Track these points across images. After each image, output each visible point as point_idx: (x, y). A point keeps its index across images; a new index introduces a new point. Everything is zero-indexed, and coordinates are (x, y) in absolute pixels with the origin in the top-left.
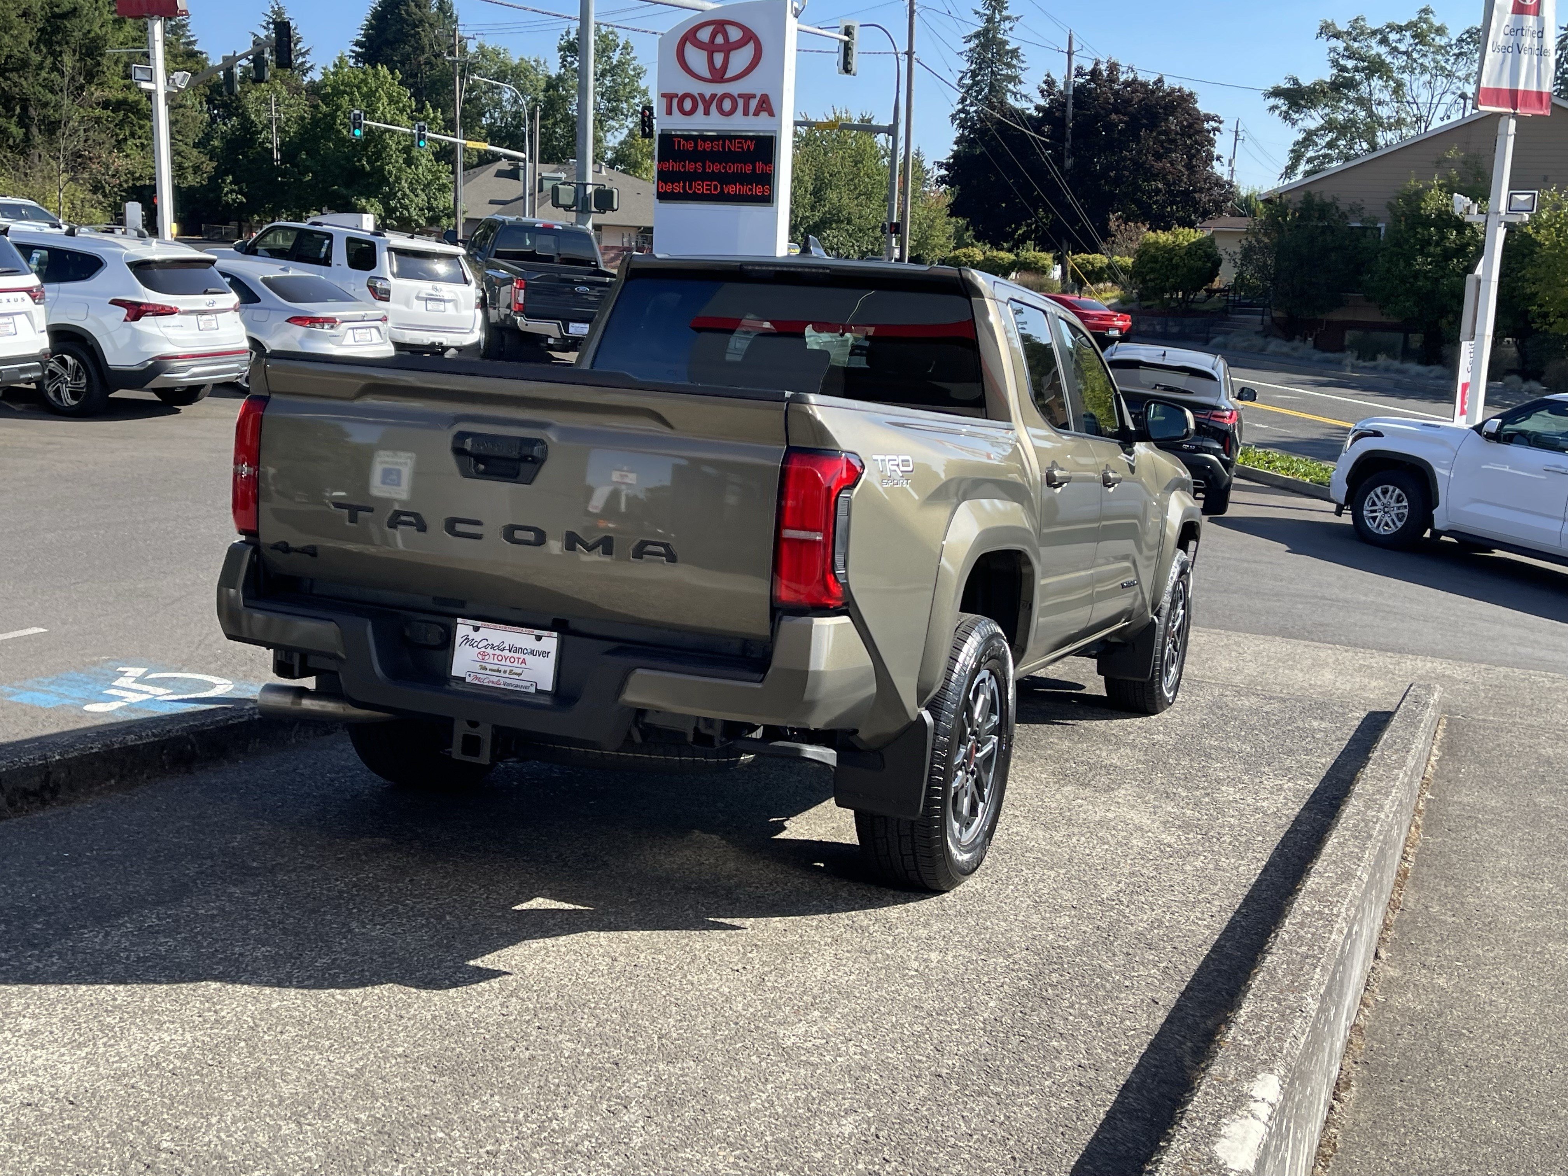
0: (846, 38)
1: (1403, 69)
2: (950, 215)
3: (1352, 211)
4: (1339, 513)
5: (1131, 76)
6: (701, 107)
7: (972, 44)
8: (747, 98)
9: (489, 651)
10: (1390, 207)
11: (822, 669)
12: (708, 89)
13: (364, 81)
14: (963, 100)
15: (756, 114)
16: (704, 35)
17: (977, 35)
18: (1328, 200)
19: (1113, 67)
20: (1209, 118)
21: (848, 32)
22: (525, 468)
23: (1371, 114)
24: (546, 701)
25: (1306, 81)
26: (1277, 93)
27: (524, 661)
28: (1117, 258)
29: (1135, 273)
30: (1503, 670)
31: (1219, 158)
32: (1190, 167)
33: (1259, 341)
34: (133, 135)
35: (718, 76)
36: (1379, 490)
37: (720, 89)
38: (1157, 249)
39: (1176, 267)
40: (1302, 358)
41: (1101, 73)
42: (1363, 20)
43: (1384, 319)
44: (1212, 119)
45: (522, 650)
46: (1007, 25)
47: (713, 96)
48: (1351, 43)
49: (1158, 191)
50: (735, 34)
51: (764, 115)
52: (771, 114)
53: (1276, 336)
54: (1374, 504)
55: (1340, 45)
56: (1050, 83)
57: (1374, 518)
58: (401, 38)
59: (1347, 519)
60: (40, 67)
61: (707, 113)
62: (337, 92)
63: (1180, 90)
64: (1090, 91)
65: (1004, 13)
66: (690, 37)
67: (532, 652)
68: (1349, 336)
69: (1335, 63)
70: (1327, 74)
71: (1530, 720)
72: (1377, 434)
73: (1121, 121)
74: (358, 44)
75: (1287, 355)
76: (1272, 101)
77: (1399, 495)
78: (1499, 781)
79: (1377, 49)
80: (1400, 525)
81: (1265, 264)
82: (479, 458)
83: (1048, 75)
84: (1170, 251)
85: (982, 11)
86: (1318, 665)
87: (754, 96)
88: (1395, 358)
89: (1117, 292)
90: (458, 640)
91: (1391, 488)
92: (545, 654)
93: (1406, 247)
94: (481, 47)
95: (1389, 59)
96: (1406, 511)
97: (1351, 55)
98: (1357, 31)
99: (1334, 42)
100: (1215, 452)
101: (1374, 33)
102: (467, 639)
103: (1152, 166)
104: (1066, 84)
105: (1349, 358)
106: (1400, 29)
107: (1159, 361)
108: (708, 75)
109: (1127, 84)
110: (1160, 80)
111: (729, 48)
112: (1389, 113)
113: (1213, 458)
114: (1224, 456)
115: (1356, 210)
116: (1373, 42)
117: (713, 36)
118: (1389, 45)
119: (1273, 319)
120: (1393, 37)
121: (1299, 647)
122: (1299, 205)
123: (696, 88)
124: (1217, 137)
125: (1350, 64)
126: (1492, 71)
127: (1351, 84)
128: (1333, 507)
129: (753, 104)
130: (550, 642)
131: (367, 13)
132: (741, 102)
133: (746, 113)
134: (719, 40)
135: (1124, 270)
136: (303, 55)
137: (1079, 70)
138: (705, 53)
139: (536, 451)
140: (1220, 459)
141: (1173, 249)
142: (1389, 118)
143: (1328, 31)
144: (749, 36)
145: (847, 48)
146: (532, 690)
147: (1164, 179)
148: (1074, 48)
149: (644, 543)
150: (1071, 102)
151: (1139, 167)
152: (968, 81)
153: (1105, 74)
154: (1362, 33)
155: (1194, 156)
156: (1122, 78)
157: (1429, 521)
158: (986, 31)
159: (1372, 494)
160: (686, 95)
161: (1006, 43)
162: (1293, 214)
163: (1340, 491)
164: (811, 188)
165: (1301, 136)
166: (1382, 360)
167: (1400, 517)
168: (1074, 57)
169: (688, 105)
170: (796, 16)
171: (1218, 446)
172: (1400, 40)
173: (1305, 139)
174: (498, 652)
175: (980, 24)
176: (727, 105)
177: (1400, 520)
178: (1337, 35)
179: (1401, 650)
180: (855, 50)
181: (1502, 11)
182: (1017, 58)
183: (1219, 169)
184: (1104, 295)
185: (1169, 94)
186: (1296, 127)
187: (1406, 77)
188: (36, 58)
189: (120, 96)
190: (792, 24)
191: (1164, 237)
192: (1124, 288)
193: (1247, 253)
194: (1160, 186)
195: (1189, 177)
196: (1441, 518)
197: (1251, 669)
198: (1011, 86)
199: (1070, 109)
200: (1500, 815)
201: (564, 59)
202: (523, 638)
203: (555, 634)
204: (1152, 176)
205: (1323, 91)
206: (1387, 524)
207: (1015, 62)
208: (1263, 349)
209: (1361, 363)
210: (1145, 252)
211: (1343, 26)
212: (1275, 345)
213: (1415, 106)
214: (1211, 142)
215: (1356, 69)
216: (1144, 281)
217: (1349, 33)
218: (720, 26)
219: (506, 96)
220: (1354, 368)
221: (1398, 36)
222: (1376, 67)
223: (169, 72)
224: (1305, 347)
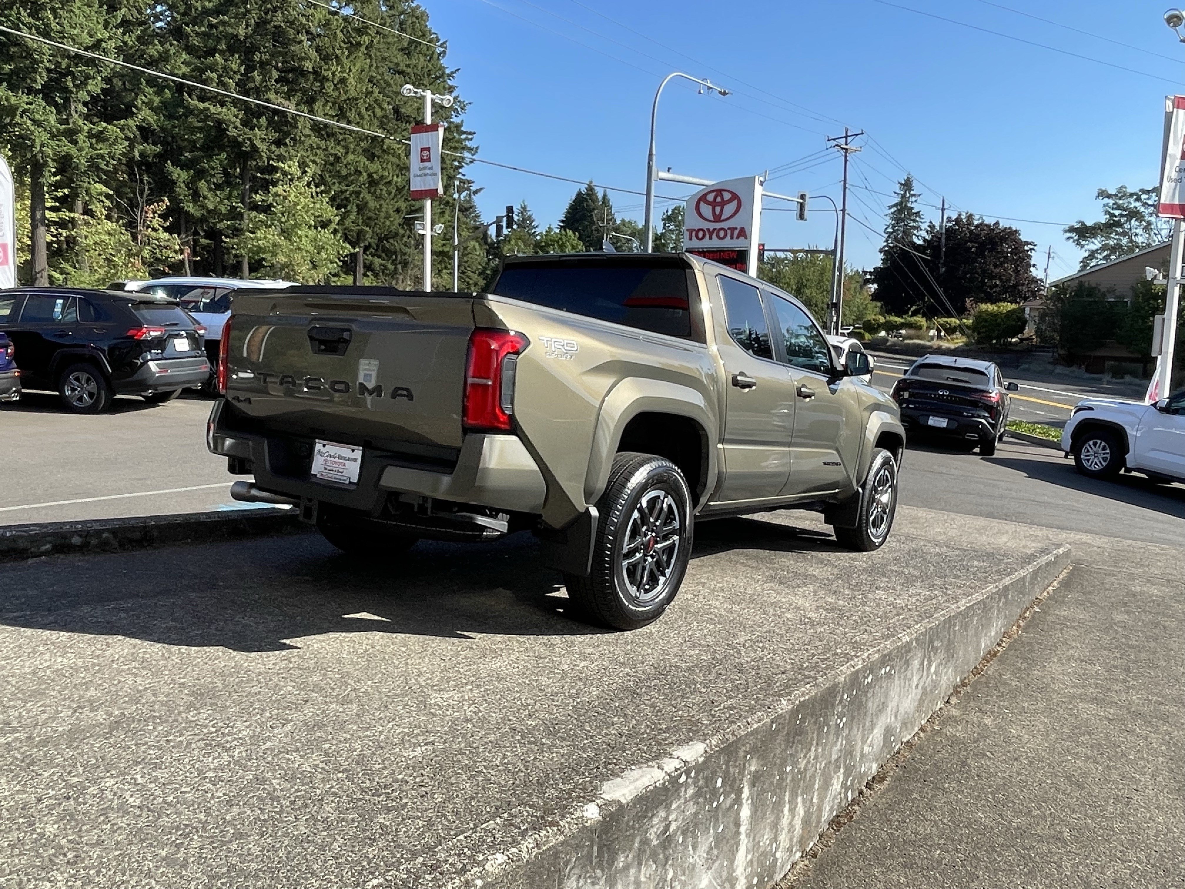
0: (801, 201)
1: (1151, 214)
2: (872, 300)
3: (1108, 291)
4: (1066, 457)
5: (980, 221)
6: (707, 236)
7: (893, 210)
8: (733, 229)
9: (329, 458)
10: (1133, 289)
11: (491, 466)
12: (712, 226)
13: (561, 239)
14: (887, 241)
15: (738, 238)
16: (710, 198)
17: (895, 205)
18: (1094, 285)
19: (970, 217)
20: (1027, 243)
21: (803, 197)
22: (340, 346)
23: (1131, 241)
24: (352, 488)
25: (1089, 224)
26: (1072, 230)
27: (344, 465)
28: (964, 321)
29: (974, 328)
30: (1129, 542)
31: (1034, 266)
32: (1017, 272)
33: (1050, 367)
34: (446, 268)
35: (717, 219)
36: (1091, 443)
37: (718, 226)
38: (987, 315)
39: (999, 325)
40: (1076, 377)
41: (962, 220)
42: (1125, 188)
43: (1130, 355)
44: (1030, 244)
45: (344, 458)
46: (913, 199)
47: (714, 229)
48: (1118, 201)
49: (996, 285)
50: (727, 196)
51: (742, 238)
52: (746, 238)
53: (1061, 364)
54: (1088, 451)
55: (1111, 202)
56: (932, 226)
57: (1088, 460)
58: (584, 218)
59: (1071, 461)
60: (403, 236)
61: (711, 238)
62: (548, 245)
63: (1010, 228)
64: (956, 230)
65: (912, 192)
66: (703, 198)
67: (349, 459)
68: (1108, 364)
69: (1107, 212)
70: (1103, 219)
71: (1134, 570)
72: (1090, 409)
73: (973, 247)
74: (562, 221)
75: (1066, 375)
76: (1068, 235)
77: (1104, 446)
78: (1092, 604)
79: (1134, 204)
80: (1104, 464)
81: (1054, 324)
82: (321, 342)
83: (931, 222)
84: (994, 315)
85: (898, 192)
86: (1000, 533)
87: (736, 229)
88: (1136, 377)
89: (964, 339)
90: (316, 452)
91: (1099, 442)
92: (355, 460)
93: (1143, 312)
94: (623, 220)
95: (1142, 209)
96: (1108, 456)
97: (1119, 207)
98: (1122, 193)
99: (1106, 200)
100: (984, 417)
101: (1131, 195)
102: (319, 451)
103: (992, 272)
104: (941, 227)
105: (1107, 377)
106: (1148, 192)
107: (953, 365)
108: (712, 219)
109: (977, 226)
110: (997, 223)
111: (723, 203)
112: (1143, 240)
113: (983, 421)
114: (991, 421)
115: (1111, 291)
116: (1132, 200)
117: (715, 198)
118: (1142, 202)
119: (1060, 355)
120: (1144, 197)
121: (995, 524)
122: (1075, 288)
123: (705, 225)
124: (1033, 254)
125: (1117, 212)
126: (1168, 193)
127: (1118, 224)
128: (1064, 453)
129: (736, 232)
130: (358, 454)
131: (567, 206)
132: (729, 232)
133: (732, 238)
134: (719, 199)
135: (967, 327)
136: (535, 228)
137: (949, 218)
138: (710, 207)
139: (346, 335)
140: (989, 423)
141: (997, 315)
142: (1143, 243)
143: (1103, 194)
144: (735, 197)
145: (802, 206)
146: (347, 482)
147: (1001, 280)
148: (946, 207)
149: (397, 389)
150: (944, 236)
151: (985, 272)
152: (890, 230)
153: (964, 221)
154: (1125, 195)
155: (1018, 265)
156: (976, 223)
157: (1123, 463)
158: (900, 203)
159: (1087, 445)
160: (699, 230)
161: (912, 208)
162: (1071, 293)
163: (1067, 443)
164: (794, 287)
165: (1087, 254)
166: (1128, 378)
167: (1104, 459)
168: (946, 211)
169: (701, 235)
170: (761, 185)
171: (987, 415)
172: (1148, 199)
173: (1089, 256)
174: (332, 459)
175: (897, 200)
176: (722, 234)
177: (1105, 461)
178: (1109, 196)
179: (1062, 528)
180: (807, 208)
181: (1173, 157)
182: (920, 217)
183: (1034, 272)
184: (956, 341)
185: (1003, 231)
186: (1084, 249)
187: (1153, 219)
188: (401, 231)
189: (441, 249)
190: (759, 191)
191: (990, 307)
192: (968, 337)
193: (1042, 316)
194: (998, 282)
195: (1015, 278)
196: (1130, 459)
197: (953, 533)
198: (915, 232)
199: (943, 241)
200: (1083, 623)
201: (665, 225)
202: (344, 451)
203: (361, 448)
204: (992, 277)
205: (1100, 228)
206: (1096, 464)
207: (918, 219)
208: (1053, 371)
209: (1114, 380)
210: (980, 316)
211: (1113, 192)
212: (1059, 369)
213: (1159, 236)
214: (1029, 257)
215: (1121, 215)
216: (979, 333)
217: (1116, 195)
218: (719, 192)
219: (635, 245)
220: (1109, 383)
221: (1147, 196)
222: (1134, 214)
223: (433, 224)
224: (1081, 371)
